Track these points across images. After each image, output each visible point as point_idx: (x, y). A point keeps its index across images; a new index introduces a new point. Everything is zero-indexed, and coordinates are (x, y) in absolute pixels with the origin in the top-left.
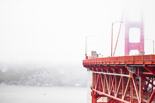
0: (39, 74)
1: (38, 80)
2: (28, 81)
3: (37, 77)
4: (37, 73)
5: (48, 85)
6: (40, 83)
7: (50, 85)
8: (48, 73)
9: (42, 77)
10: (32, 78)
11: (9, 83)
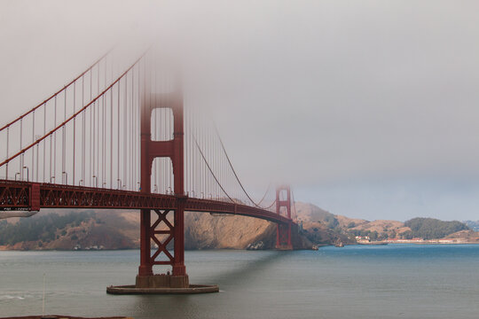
0: (78, 225)
1: (75, 238)
2: (54, 239)
3: (74, 232)
4: (74, 223)
5: (96, 247)
6: (78, 243)
7: (102, 247)
8: (99, 222)
9: (84, 231)
10: (64, 233)
11: (15, 247)
